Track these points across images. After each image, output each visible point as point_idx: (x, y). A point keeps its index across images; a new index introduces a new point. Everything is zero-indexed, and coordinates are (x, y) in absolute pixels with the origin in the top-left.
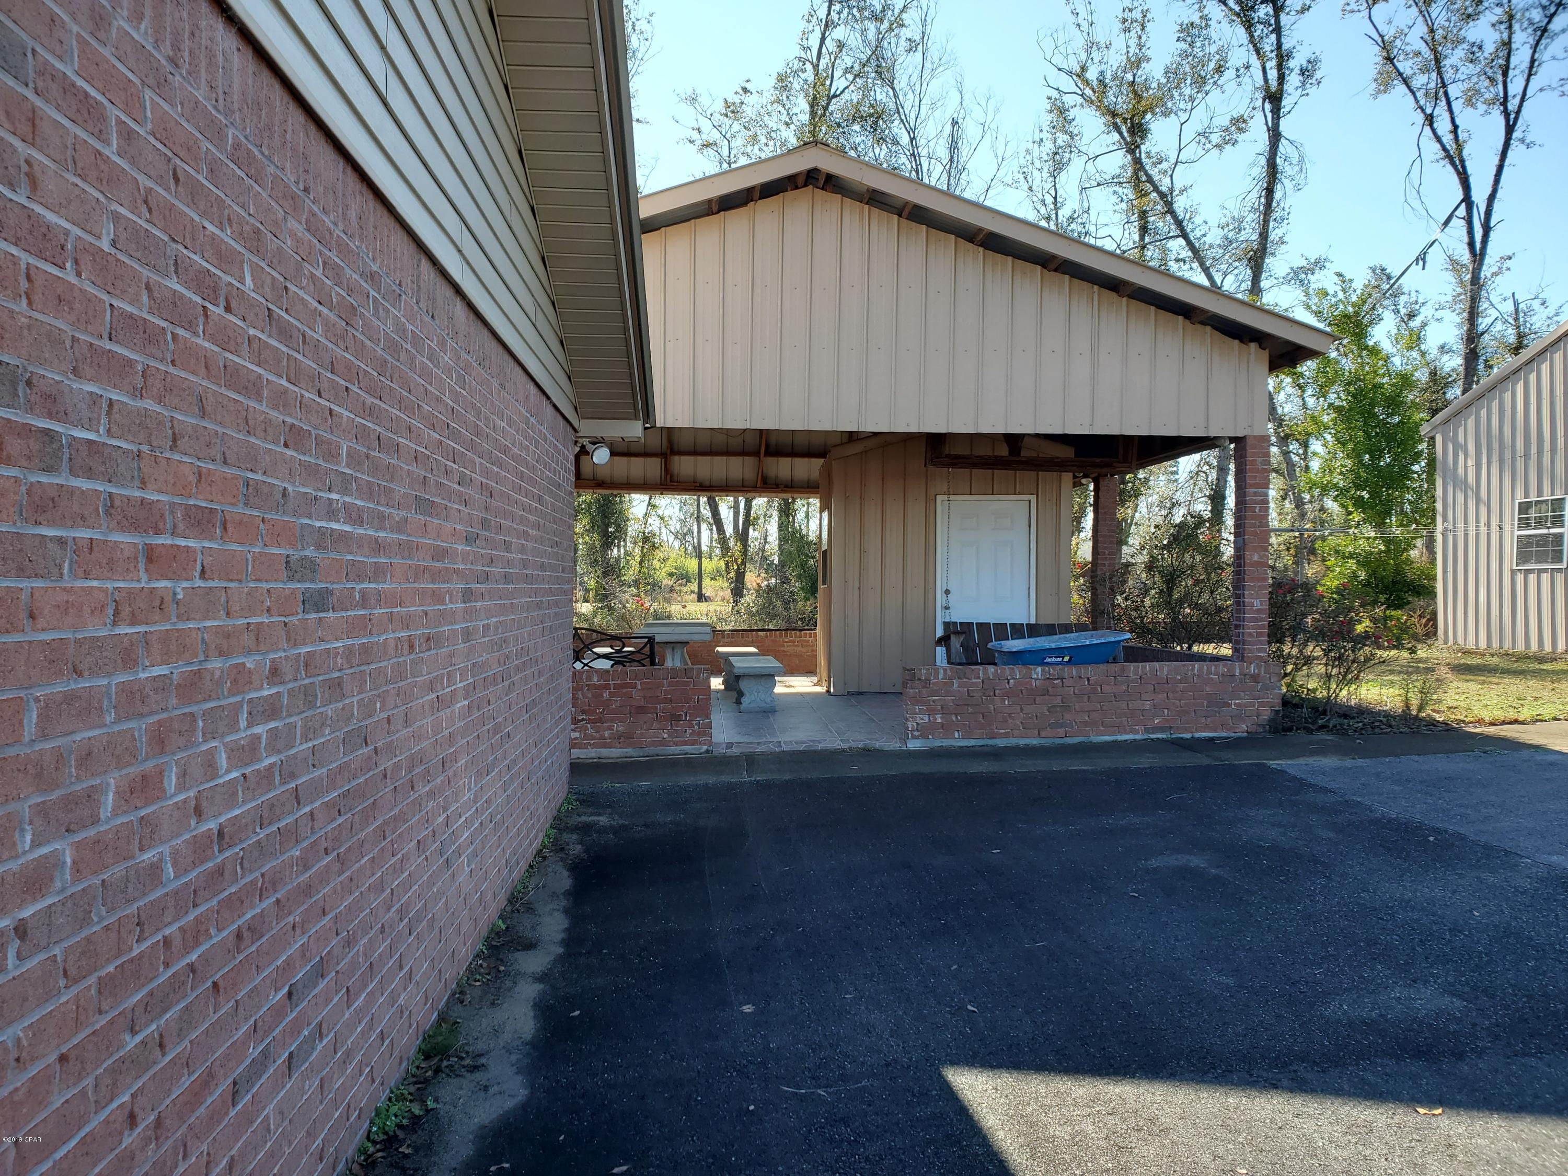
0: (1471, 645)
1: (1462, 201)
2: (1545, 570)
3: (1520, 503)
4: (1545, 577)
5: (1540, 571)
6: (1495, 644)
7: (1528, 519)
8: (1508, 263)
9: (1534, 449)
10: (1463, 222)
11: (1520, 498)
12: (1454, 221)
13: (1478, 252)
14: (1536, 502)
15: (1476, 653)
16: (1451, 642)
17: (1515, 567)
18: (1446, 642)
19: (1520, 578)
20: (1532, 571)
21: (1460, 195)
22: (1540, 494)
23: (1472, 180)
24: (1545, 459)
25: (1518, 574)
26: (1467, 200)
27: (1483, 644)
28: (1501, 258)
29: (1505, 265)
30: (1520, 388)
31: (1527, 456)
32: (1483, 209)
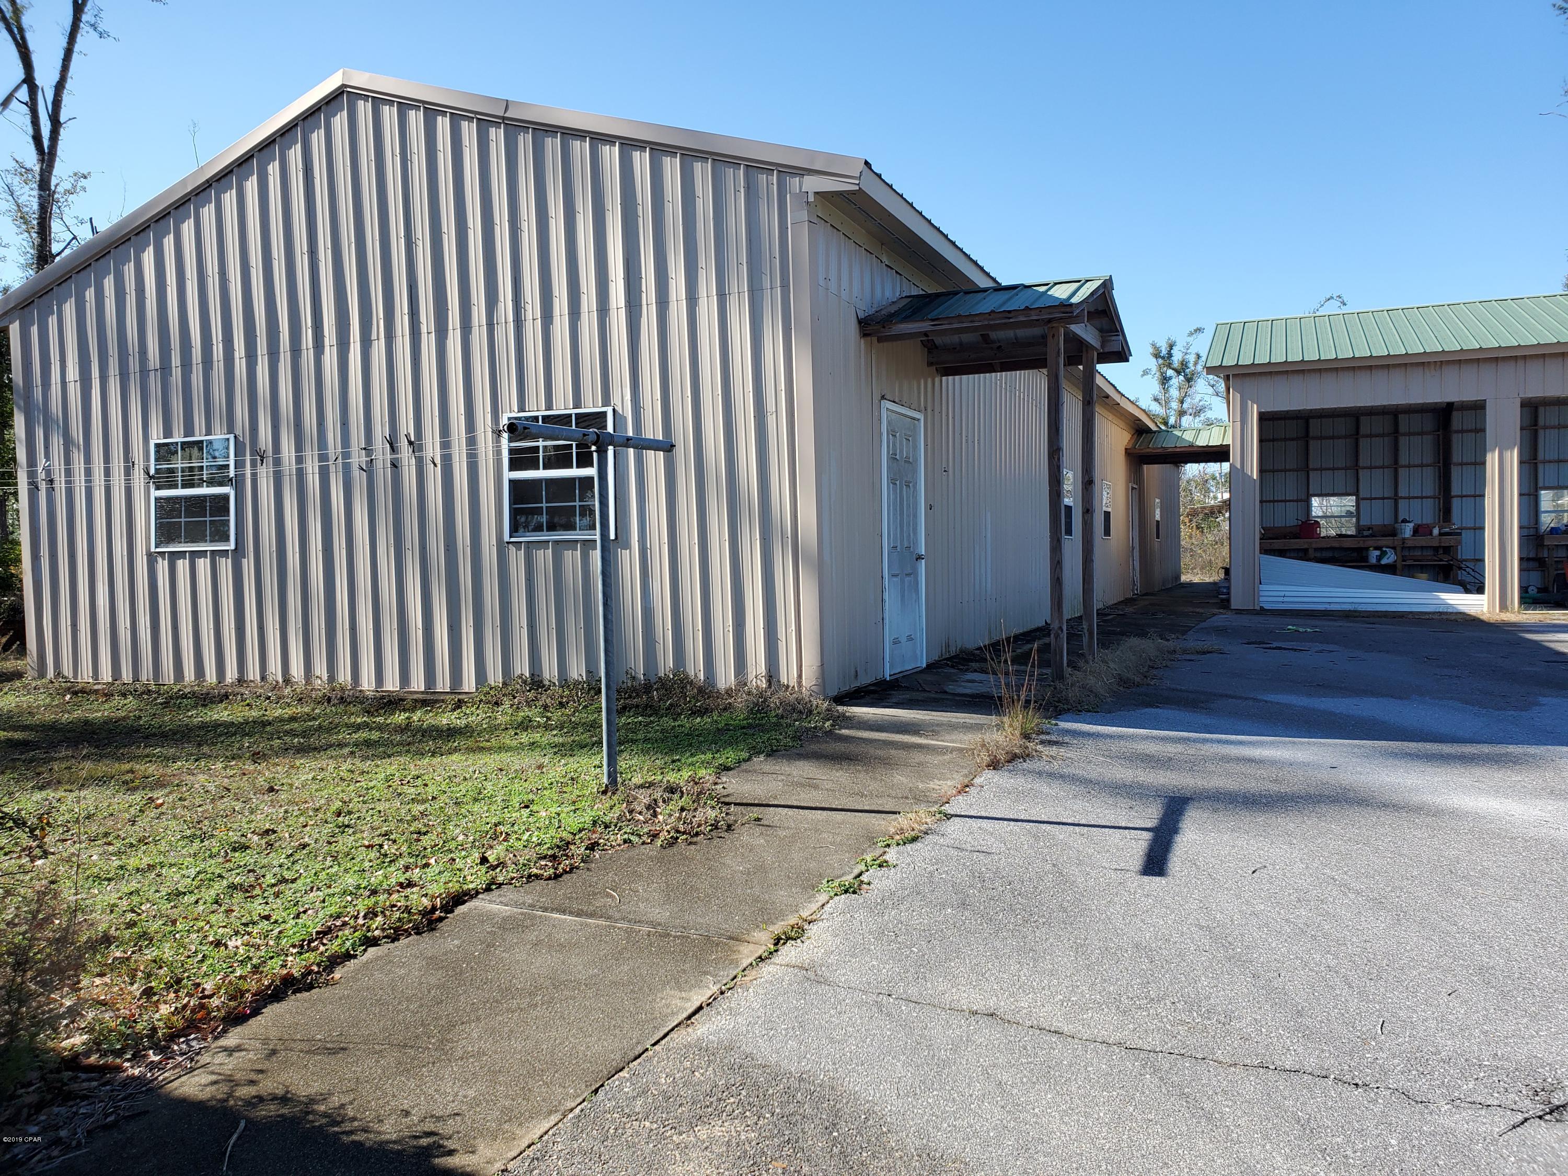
0: (86, 676)
1: (24, 81)
2: (203, 554)
3: (158, 446)
4: (203, 565)
5: (195, 555)
6: (127, 675)
7: (172, 471)
8: (83, 182)
9: (176, 360)
10: (25, 110)
11: (156, 437)
12: (14, 104)
13: (46, 151)
14: (183, 443)
15: (96, 691)
16: (51, 673)
17: (153, 549)
18: (42, 673)
19: (162, 566)
20: (182, 554)
21: (20, 74)
22: (189, 431)
23: (35, 59)
24: (194, 377)
25: (160, 560)
26: (29, 80)
27: (106, 675)
28: (75, 174)
29: (80, 184)
30: (148, 257)
31: (165, 368)
32: (50, 95)
